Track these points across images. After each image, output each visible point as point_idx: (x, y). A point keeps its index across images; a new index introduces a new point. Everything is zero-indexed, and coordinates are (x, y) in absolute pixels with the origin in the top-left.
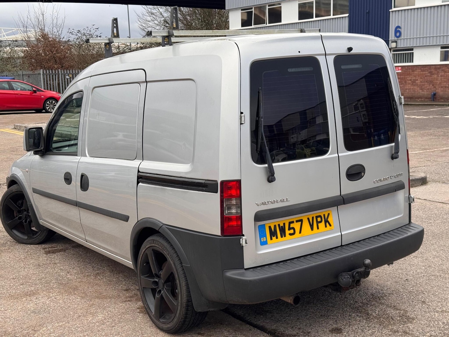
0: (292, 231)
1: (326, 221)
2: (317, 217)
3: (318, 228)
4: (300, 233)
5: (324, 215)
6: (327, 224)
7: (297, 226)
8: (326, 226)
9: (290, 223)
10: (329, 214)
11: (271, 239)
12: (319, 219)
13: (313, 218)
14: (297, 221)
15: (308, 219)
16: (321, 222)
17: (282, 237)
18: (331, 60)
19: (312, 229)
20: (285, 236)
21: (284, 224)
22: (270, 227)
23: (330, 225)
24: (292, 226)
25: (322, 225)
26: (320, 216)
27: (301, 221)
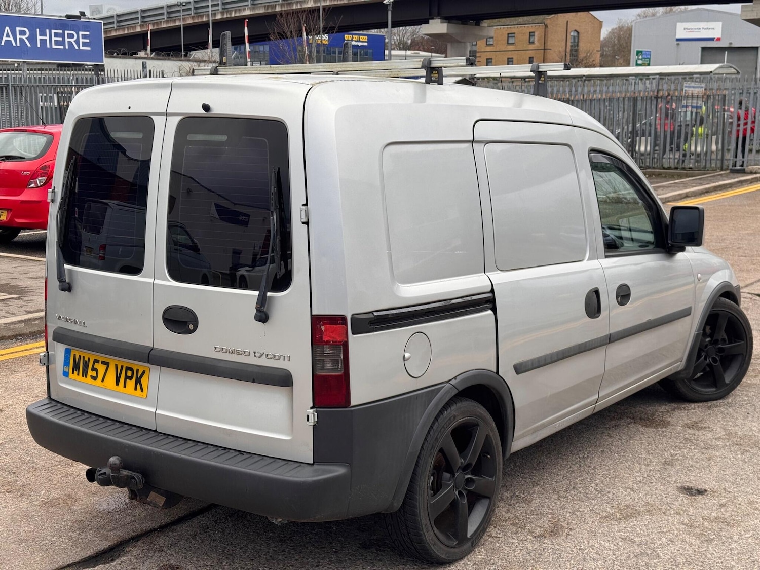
0: (94, 374)
1: (138, 381)
2: (128, 369)
3: (125, 386)
4: (103, 381)
5: (138, 370)
6: (138, 385)
7: (101, 368)
8: (136, 389)
9: (96, 361)
10: (144, 372)
11: (73, 373)
12: (129, 373)
13: (122, 367)
14: (103, 363)
15: (116, 366)
16: (131, 378)
17: (83, 376)
19: (117, 383)
20: (86, 377)
21: (89, 359)
22: (75, 355)
23: (142, 390)
24: (96, 366)
25: (131, 383)
26: (131, 369)
27: (107, 364)
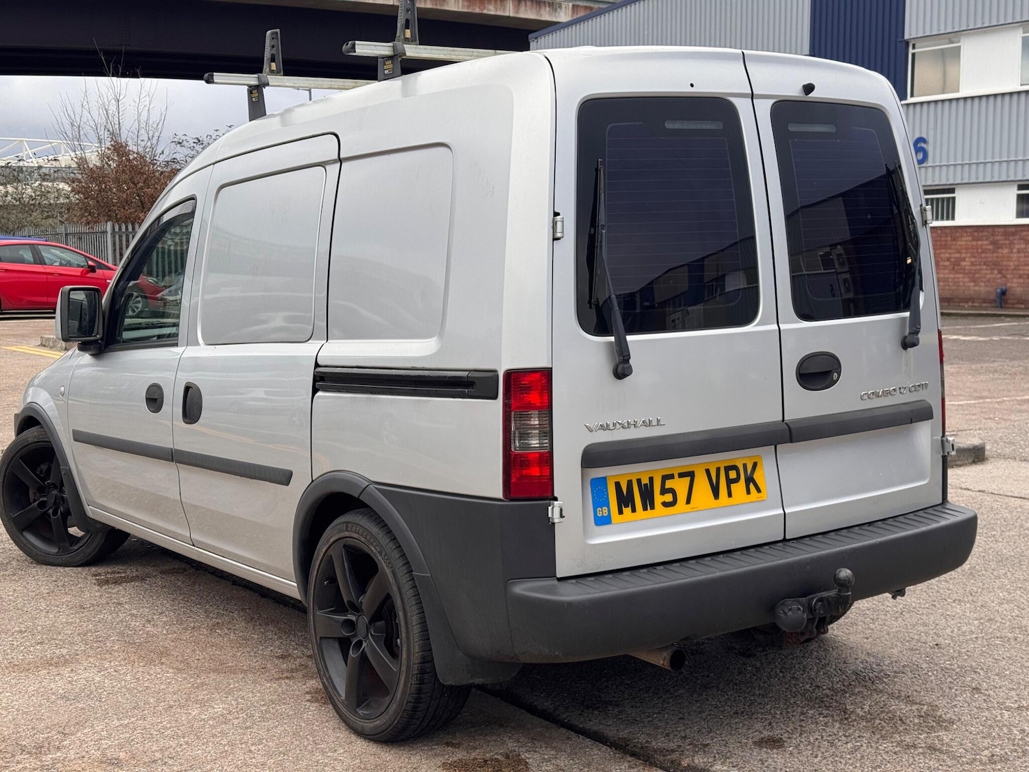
0: (668, 498)
1: (750, 480)
2: (728, 469)
3: (730, 495)
4: (688, 502)
5: (745, 466)
6: (752, 486)
7: (680, 485)
8: (748, 492)
9: (665, 478)
10: (755, 464)
11: (621, 512)
12: (733, 475)
13: (718, 470)
14: (681, 475)
15: (708, 471)
16: (737, 480)
17: (645, 509)
18: (764, 108)
19: (716, 494)
20: (653, 507)
21: (651, 479)
22: (617, 485)
23: (758, 490)
24: (669, 484)
25: (739, 488)
26: (735, 468)
27: (691, 475)
